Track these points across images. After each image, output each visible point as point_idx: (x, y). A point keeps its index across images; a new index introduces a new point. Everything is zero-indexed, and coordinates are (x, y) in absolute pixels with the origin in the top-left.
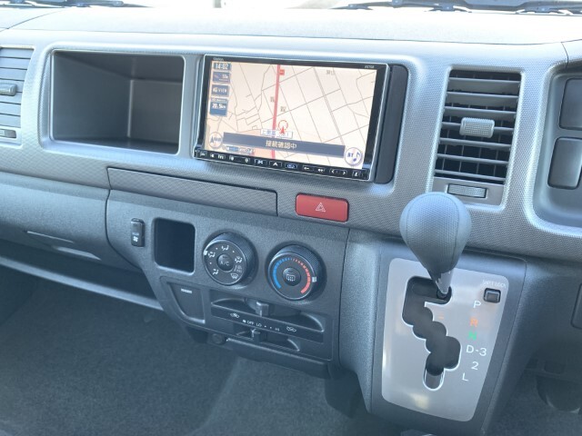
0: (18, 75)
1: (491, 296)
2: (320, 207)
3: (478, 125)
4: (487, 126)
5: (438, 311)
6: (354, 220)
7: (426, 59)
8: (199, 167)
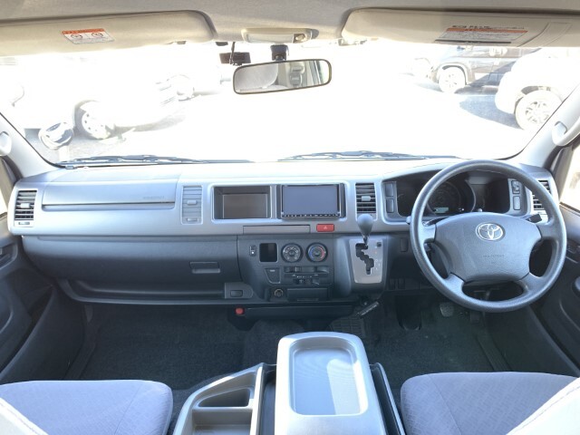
0: (198, 197)
1: (379, 245)
2: (325, 228)
3: (366, 198)
4: (369, 198)
5: (366, 252)
6: (336, 230)
7: (349, 181)
8: (280, 221)
